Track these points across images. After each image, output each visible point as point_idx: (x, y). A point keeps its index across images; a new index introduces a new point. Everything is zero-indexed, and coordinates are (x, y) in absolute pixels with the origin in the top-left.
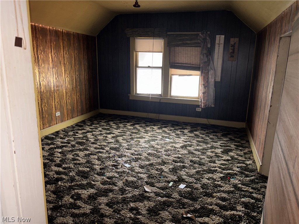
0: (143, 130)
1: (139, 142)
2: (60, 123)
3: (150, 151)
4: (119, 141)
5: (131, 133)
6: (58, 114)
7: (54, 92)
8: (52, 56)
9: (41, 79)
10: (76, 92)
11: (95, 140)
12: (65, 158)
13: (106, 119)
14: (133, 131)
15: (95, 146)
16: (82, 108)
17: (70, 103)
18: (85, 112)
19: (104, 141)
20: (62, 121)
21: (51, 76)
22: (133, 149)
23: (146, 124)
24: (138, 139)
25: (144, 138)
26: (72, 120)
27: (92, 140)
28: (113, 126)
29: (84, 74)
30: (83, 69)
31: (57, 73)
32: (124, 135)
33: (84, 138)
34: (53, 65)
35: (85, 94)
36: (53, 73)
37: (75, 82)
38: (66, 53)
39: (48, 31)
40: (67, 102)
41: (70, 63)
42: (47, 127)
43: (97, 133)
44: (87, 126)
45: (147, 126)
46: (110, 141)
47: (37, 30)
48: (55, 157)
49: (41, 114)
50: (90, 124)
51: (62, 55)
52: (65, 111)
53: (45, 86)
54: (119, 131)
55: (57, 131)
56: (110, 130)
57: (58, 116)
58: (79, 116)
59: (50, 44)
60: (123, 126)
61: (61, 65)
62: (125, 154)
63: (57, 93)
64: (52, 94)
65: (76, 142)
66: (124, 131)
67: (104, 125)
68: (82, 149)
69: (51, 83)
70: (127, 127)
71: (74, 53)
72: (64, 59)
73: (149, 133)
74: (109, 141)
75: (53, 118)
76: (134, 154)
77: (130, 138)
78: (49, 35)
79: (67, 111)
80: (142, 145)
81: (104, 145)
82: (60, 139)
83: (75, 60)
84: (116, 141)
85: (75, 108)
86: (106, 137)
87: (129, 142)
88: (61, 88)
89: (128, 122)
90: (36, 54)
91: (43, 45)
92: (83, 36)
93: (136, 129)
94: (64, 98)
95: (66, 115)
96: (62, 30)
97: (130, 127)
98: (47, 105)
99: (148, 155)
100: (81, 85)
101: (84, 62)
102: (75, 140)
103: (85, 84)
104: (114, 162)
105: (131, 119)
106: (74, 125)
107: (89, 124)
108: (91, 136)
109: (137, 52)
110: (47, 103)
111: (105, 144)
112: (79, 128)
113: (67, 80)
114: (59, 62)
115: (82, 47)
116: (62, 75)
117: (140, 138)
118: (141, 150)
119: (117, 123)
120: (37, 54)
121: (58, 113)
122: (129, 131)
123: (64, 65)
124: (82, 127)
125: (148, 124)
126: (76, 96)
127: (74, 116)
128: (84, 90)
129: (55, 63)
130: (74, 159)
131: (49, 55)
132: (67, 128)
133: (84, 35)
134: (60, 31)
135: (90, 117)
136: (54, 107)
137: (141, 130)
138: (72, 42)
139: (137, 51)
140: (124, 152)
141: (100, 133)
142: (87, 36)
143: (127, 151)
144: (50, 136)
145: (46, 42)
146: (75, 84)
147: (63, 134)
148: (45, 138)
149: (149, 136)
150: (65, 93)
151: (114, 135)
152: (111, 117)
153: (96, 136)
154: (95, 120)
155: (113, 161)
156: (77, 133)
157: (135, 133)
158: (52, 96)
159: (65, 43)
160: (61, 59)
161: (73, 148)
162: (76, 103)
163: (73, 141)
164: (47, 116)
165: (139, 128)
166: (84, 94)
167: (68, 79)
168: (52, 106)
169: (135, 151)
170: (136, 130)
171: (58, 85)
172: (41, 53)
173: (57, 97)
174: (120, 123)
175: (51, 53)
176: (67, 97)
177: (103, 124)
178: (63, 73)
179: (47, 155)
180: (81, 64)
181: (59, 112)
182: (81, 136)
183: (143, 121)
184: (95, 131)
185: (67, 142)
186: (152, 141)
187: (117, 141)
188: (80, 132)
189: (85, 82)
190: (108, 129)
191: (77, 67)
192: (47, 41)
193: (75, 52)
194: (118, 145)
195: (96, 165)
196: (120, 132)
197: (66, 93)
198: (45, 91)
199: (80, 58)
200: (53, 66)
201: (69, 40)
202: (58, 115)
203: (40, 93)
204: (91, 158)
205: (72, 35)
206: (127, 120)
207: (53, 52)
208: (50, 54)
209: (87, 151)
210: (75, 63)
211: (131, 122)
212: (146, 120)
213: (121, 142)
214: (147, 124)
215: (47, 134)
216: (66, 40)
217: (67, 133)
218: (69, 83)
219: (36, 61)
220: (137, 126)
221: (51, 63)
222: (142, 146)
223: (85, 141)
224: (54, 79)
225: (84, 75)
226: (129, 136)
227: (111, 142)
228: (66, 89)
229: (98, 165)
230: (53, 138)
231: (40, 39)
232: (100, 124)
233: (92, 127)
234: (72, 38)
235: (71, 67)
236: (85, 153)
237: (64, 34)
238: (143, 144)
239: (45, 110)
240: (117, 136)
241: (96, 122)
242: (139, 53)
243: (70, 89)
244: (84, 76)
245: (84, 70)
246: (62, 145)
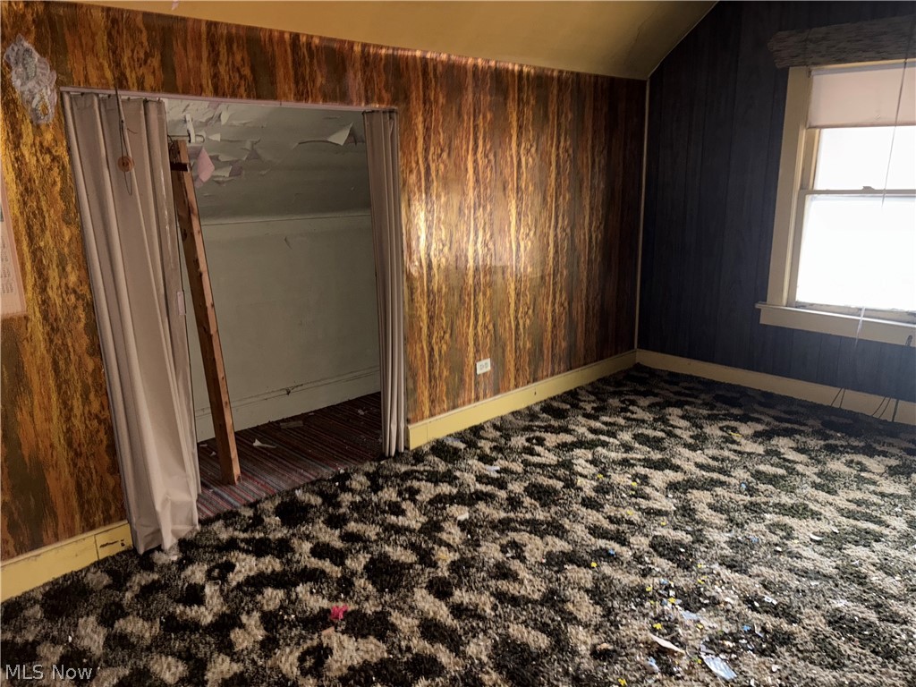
0: (811, 471)
1: (789, 537)
2: (491, 396)
3: (840, 603)
4: (694, 511)
5: (751, 479)
6: (484, 366)
7: (475, 291)
8: (478, 164)
9: (434, 246)
10: (554, 289)
11: (597, 490)
12: (473, 558)
13: (656, 395)
14: (762, 468)
15: (593, 517)
16: (572, 348)
17: (530, 327)
18: (582, 362)
19: (633, 500)
20: (497, 391)
21: (468, 234)
22: (755, 569)
23: (826, 437)
24: (787, 520)
25: (816, 515)
26: (533, 386)
27: (587, 486)
28: (678, 432)
29: (590, 224)
30: (588, 207)
31: (492, 224)
32: (722, 484)
33: (561, 472)
34: (479, 196)
35: (587, 296)
36: (476, 225)
37: (551, 255)
38: (528, 151)
39: (470, 75)
40: (517, 325)
41: (542, 187)
42: (444, 411)
43: (613, 455)
44: (580, 418)
45: (832, 450)
46: (657, 506)
47: (432, 75)
48: (441, 543)
49: (427, 366)
50: (593, 408)
51: (512, 157)
52: (510, 357)
53: (447, 269)
54: (699, 457)
55: (475, 427)
56: (665, 449)
57: (485, 374)
58: (559, 373)
59: (474, 121)
60: (720, 433)
61: (505, 194)
62: (717, 591)
63: (485, 294)
64: (467, 298)
65: (526, 485)
66: (723, 460)
67: (643, 421)
68: (542, 523)
69: (467, 261)
70: (738, 444)
71: (558, 148)
72: (518, 171)
73: (840, 492)
74: (651, 504)
75: (467, 380)
76: (760, 600)
77: (745, 507)
78: (470, 89)
79: (517, 359)
80: (799, 557)
81: (630, 522)
82: (480, 459)
83: (558, 174)
84: (684, 507)
85: (545, 347)
86: (645, 480)
87: (737, 524)
88: (500, 275)
89: (745, 419)
90: (420, 161)
91: (446, 125)
92: (596, 83)
93: (775, 460)
94: (508, 312)
95: (512, 369)
96: (521, 66)
97: (749, 447)
98: (447, 336)
99: (830, 623)
100: (575, 265)
101: (592, 178)
102: (526, 472)
103: (590, 262)
104: (658, 626)
105: (761, 404)
106: (537, 408)
107: (589, 408)
108: (588, 465)
109: (816, 127)
110: (449, 331)
111: (635, 516)
112: (553, 422)
113: (525, 247)
114: (500, 185)
115: (589, 123)
116: (509, 230)
117: (794, 511)
118: (793, 586)
119: (697, 416)
120: (426, 159)
121: (483, 362)
122: (745, 467)
123: (517, 193)
124: (564, 417)
125: (838, 443)
126: (554, 304)
127: (540, 374)
128: (585, 280)
129: (486, 189)
130: (503, 572)
131: (466, 159)
132: (511, 418)
133: (603, 77)
134: (513, 70)
135: (598, 380)
136: (471, 343)
137: (800, 468)
138: (553, 108)
139: (814, 124)
140: (713, 583)
141: (625, 455)
142: (612, 81)
143: (726, 573)
144: (450, 442)
145: (459, 114)
146: (551, 264)
147: (492, 441)
148: (433, 448)
149: (840, 510)
150: (513, 294)
151: (679, 477)
152: (676, 388)
153: (603, 472)
154: (614, 394)
155: (657, 619)
156: (541, 442)
157: (773, 480)
158: (469, 304)
159: (528, 113)
160: (507, 171)
161: (512, 515)
162: (549, 329)
163: (518, 477)
164: (445, 373)
165: (792, 455)
166: (583, 297)
167: (529, 243)
168: (467, 339)
169: (765, 586)
170: (777, 466)
171: (490, 268)
172: (440, 156)
173: (485, 307)
174: (709, 417)
175: (475, 153)
176: (521, 309)
177: (640, 414)
178: (510, 223)
179: (417, 526)
180: (581, 187)
181: (488, 361)
182: (551, 458)
183: (811, 422)
184: (604, 444)
185: (497, 479)
186: (857, 543)
187: (687, 511)
188: (551, 439)
189: (590, 252)
190: (655, 443)
191: (564, 198)
192: (464, 110)
193: (562, 144)
194: (688, 532)
195: (579, 623)
196: (704, 462)
197: (518, 295)
198: (444, 290)
199: (579, 163)
200: (477, 200)
201: (543, 101)
202: (485, 370)
203: (429, 296)
204: (566, 578)
205: (555, 82)
206: (740, 406)
207: (480, 149)
208: (470, 157)
209: (557, 540)
210: (558, 186)
211: (758, 421)
212: (827, 418)
213: (704, 517)
214: (832, 442)
215: (440, 435)
216: (532, 102)
217: (508, 437)
218: (532, 258)
219: (421, 186)
220: (783, 444)
221: (471, 190)
222: (798, 564)
223: (561, 484)
224: (479, 245)
225: (588, 228)
226: (740, 492)
227: (659, 513)
228: (518, 281)
229: (586, 626)
230: (456, 450)
231: (440, 105)
232: (629, 414)
233: (598, 425)
234: (555, 92)
235: (544, 199)
236: (548, 549)
237: (525, 81)
238: (807, 552)
239: (440, 352)
240: (691, 484)
241: (615, 402)
242: (825, 131)
243: (531, 280)
244: (590, 230)
245: (592, 209)
246: (476, 491)
